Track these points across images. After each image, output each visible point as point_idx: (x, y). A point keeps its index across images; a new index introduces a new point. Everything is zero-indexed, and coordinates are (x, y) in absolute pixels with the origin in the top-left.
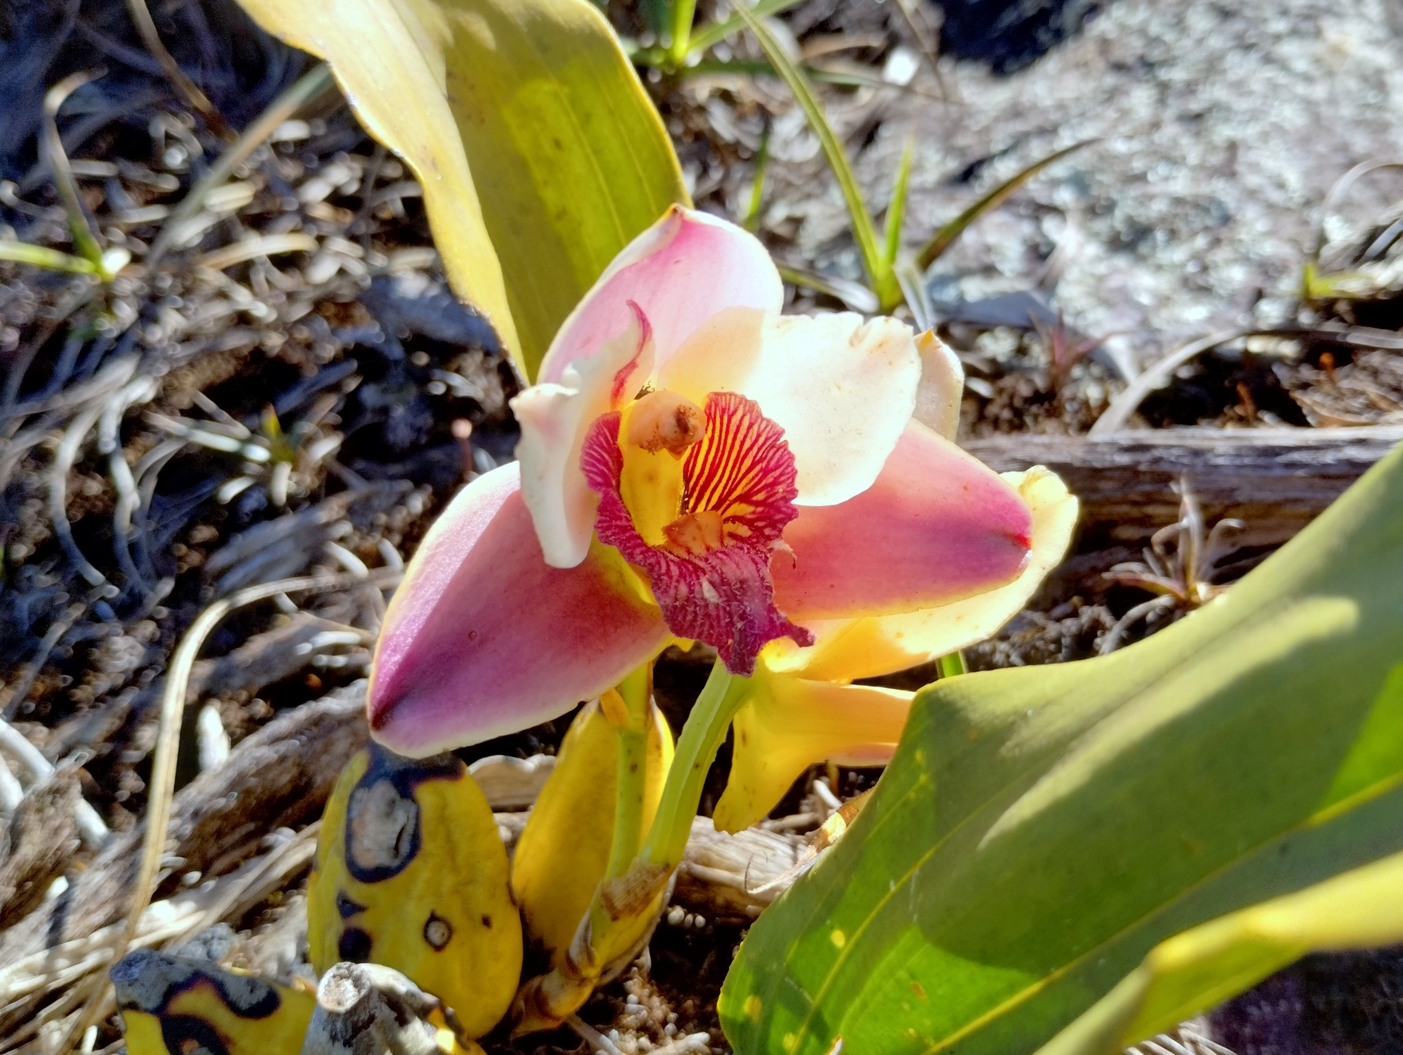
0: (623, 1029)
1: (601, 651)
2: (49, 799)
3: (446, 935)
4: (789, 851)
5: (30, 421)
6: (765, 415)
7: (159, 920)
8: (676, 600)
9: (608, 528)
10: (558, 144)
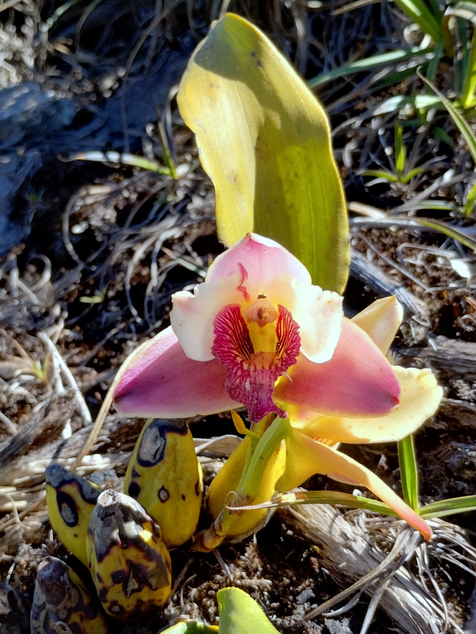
0: (238, 566)
1: (216, 398)
2: (63, 400)
3: (167, 496)
4: (332, 516)
5: (131, 237)
6: (294, 319)
7: (95, 461)
8: (233, 385)
9: (216, 350)
10: (296, 175)
